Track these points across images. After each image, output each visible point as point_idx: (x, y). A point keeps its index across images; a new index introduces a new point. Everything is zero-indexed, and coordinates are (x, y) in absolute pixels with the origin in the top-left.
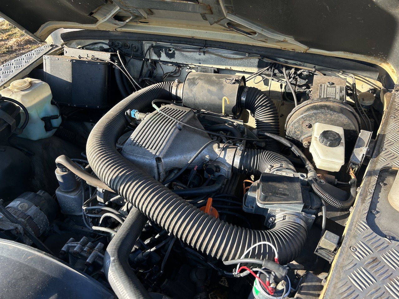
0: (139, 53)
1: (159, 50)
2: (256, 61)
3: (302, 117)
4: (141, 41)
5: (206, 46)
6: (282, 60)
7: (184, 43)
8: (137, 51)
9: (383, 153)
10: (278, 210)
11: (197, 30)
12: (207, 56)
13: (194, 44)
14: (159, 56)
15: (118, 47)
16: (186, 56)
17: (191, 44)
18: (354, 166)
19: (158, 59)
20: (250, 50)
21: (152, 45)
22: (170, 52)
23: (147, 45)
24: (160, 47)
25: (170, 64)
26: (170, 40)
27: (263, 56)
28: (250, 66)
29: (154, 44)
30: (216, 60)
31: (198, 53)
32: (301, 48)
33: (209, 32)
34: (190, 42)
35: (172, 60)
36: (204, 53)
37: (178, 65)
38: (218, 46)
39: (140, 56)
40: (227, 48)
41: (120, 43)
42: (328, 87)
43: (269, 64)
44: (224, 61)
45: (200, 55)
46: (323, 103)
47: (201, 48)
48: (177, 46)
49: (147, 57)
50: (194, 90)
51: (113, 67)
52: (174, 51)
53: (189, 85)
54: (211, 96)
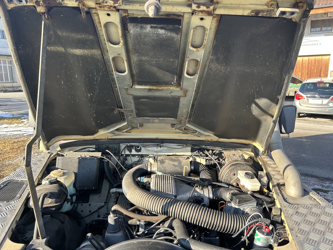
0: (117, 151)
1: (131, 148)
2: (189, 148)
3: (230, 170)
4: (119, 144)
5: (163, 142)
6: (204, 146)
7: (149, 142)
8: (115, 150)
9: (273, 179)
10: (246, 207)
11: (160, 134)
12: (162, 148)
13: (155, 142)
14: (131, 151)
15: (102, 149)
16: (149, 150)
17: (153, 142)
18: (264, 186)
19: (130, 154)
20: (187, 142)
21: (127, 145)
22: (138, 149)
23: (123, 146)
24: (132, 146)
25: (137, 156)
26: (140, 141)
27: (195, 145)
28: (187, 152)
29: (129, 144)
30: (167, 150)
31: (156, 147)
32: (215, 138)
33: (166, 134)
34: (153, 141)
36: (160, 147)
37: (142, 156)
38: (170, 142)
39: (117, 153)
40: (175, 143)
41: (104, 146)
42: (233, 156)
43: (197, 149)
44: (172, 151)
45: (157, 148)
46: (236, 162)
47: (158, 145)
48: (143, 144)
49: (123, 153)
50: (164, 166)
51: (104, 160)
52: (141, 147)
53: (161, 163)
54: (175, 168)
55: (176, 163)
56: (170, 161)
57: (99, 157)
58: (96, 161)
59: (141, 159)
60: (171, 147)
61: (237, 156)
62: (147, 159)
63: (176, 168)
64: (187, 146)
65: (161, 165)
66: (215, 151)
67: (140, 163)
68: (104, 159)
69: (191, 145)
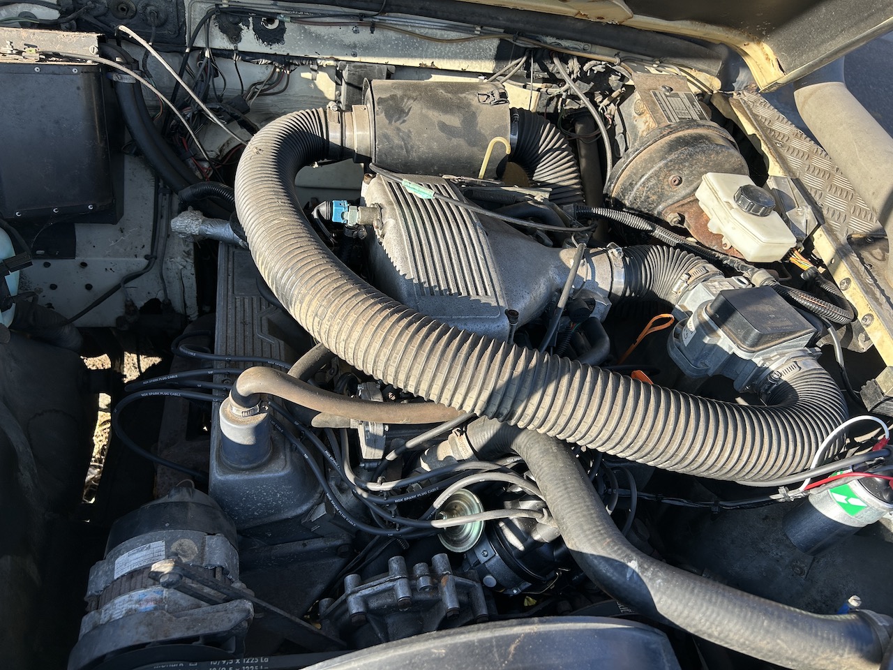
0: (168, 31)
1: (237, 20)
2: (492, 44)
5: (386, 9)
6: (550, 40)
8: (162, 25)
12: (378, 34)
14: (235, 37)
15: (95, 13)
16: (318, 37)
19: (232, 47)
21: (217, 5)
22: (270, 27)
23: (195, 7)
24: (238, 12)
25: (264, 61)
28: (480, 57)
29: (224, 3)
30: (397, 45)
31: (351, 27)
32: (619, 13)
35: (276, 49)
36: (373, 27)
37: (287, 62)
38: (418, 10)
39: (172, 38)
42: (667, 96)
43: (525, 50)
44: (417, 48)
45: (356, 32)
47: (361, 16)
48: (294, 9)
49: (200, 43)
50: (404, 127)
51: (115, 78)
52: (282, 23)
53: (389, 116)
54: (450, 139)
55: (454, 121)
56: (428, 108)
57: (89, 62)
58: (80, 81)
59: (281, 74)
60: (417, 31)
61: (682, 94)
62: (307, 75)
63: (455, 141)
64: (484, 34)
65: (390, 123)
66: (593, 62)
67: (276, 90)
68: (114, 70)
69: (502, 31)
